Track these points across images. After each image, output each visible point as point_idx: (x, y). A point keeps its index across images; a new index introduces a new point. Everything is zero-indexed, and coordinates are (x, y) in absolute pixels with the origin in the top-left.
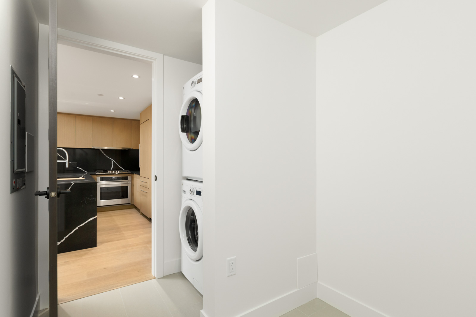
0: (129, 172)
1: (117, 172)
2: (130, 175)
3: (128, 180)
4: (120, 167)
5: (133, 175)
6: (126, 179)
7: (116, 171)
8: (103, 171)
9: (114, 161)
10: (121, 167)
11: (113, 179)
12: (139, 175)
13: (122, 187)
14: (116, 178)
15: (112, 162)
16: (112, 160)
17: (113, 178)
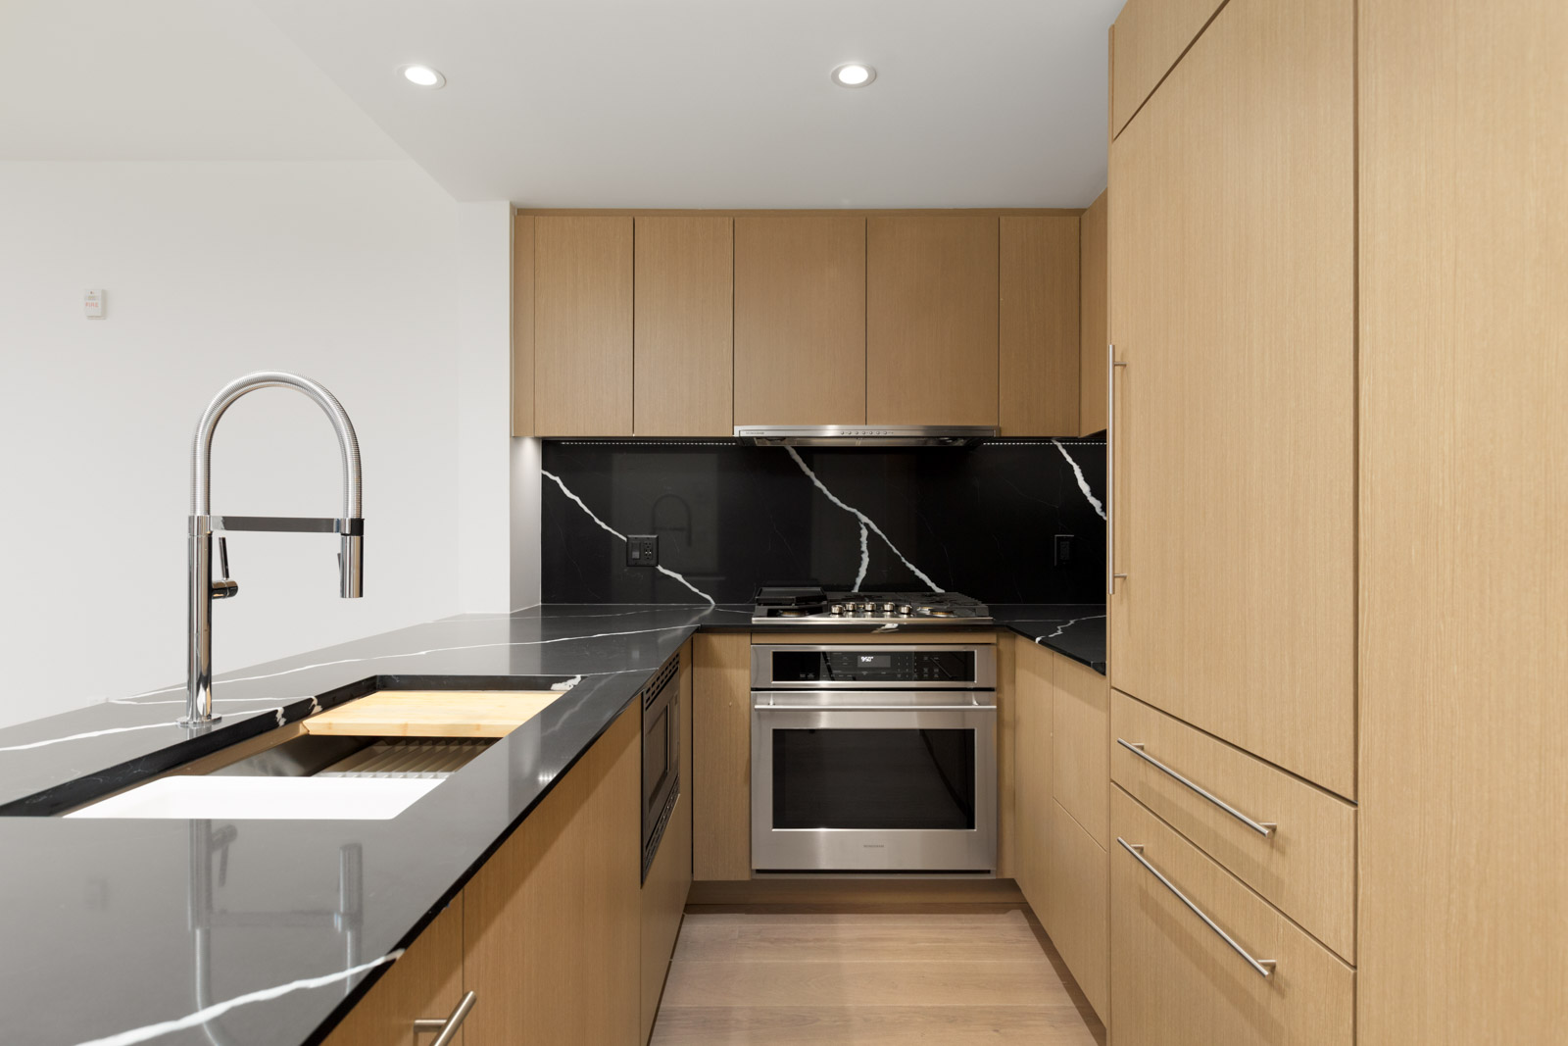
0: (981, 614)
1: (896, 611)
2: (991, 638)
3: (976, 683)
4: (912, 567)
5: (1015, 637)
6: (956, 669)
7: (888, 607)
8: (799, 600)
9: (873, 526)
10: (918, 573)
11: (867, 667)
12: (1101, 668)
13: (927, 737)
14: (886, 662)
15: (864, 533)
16: (864, 519)
17: (864, 659)
